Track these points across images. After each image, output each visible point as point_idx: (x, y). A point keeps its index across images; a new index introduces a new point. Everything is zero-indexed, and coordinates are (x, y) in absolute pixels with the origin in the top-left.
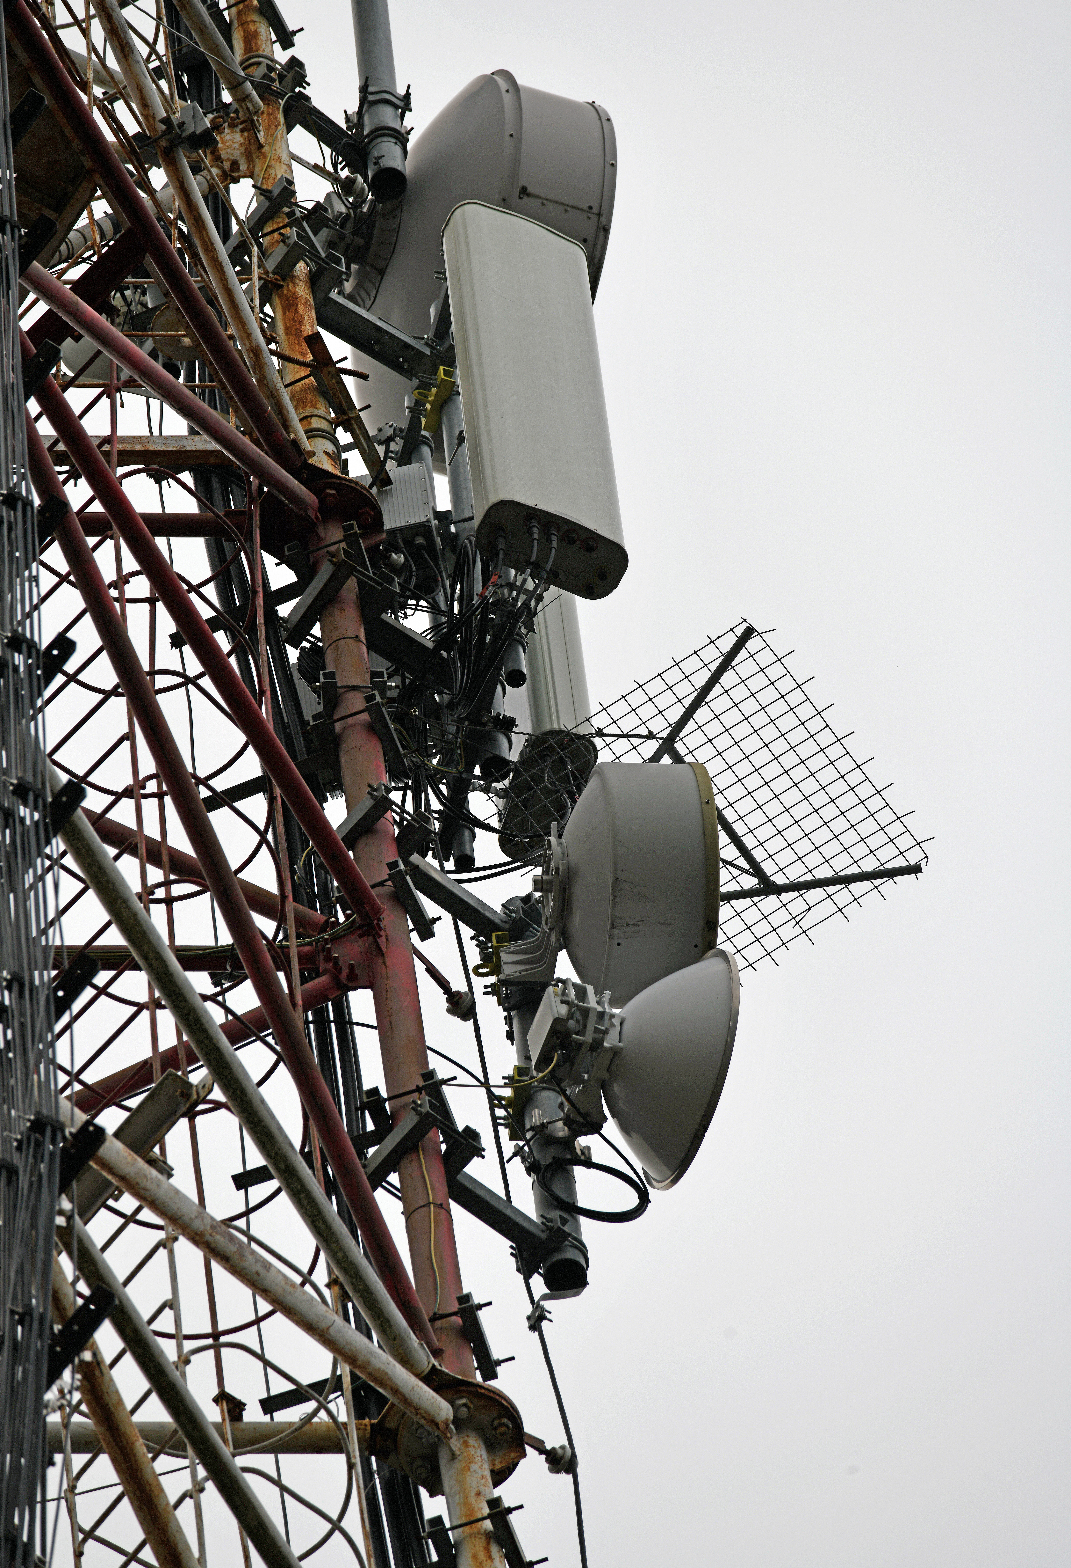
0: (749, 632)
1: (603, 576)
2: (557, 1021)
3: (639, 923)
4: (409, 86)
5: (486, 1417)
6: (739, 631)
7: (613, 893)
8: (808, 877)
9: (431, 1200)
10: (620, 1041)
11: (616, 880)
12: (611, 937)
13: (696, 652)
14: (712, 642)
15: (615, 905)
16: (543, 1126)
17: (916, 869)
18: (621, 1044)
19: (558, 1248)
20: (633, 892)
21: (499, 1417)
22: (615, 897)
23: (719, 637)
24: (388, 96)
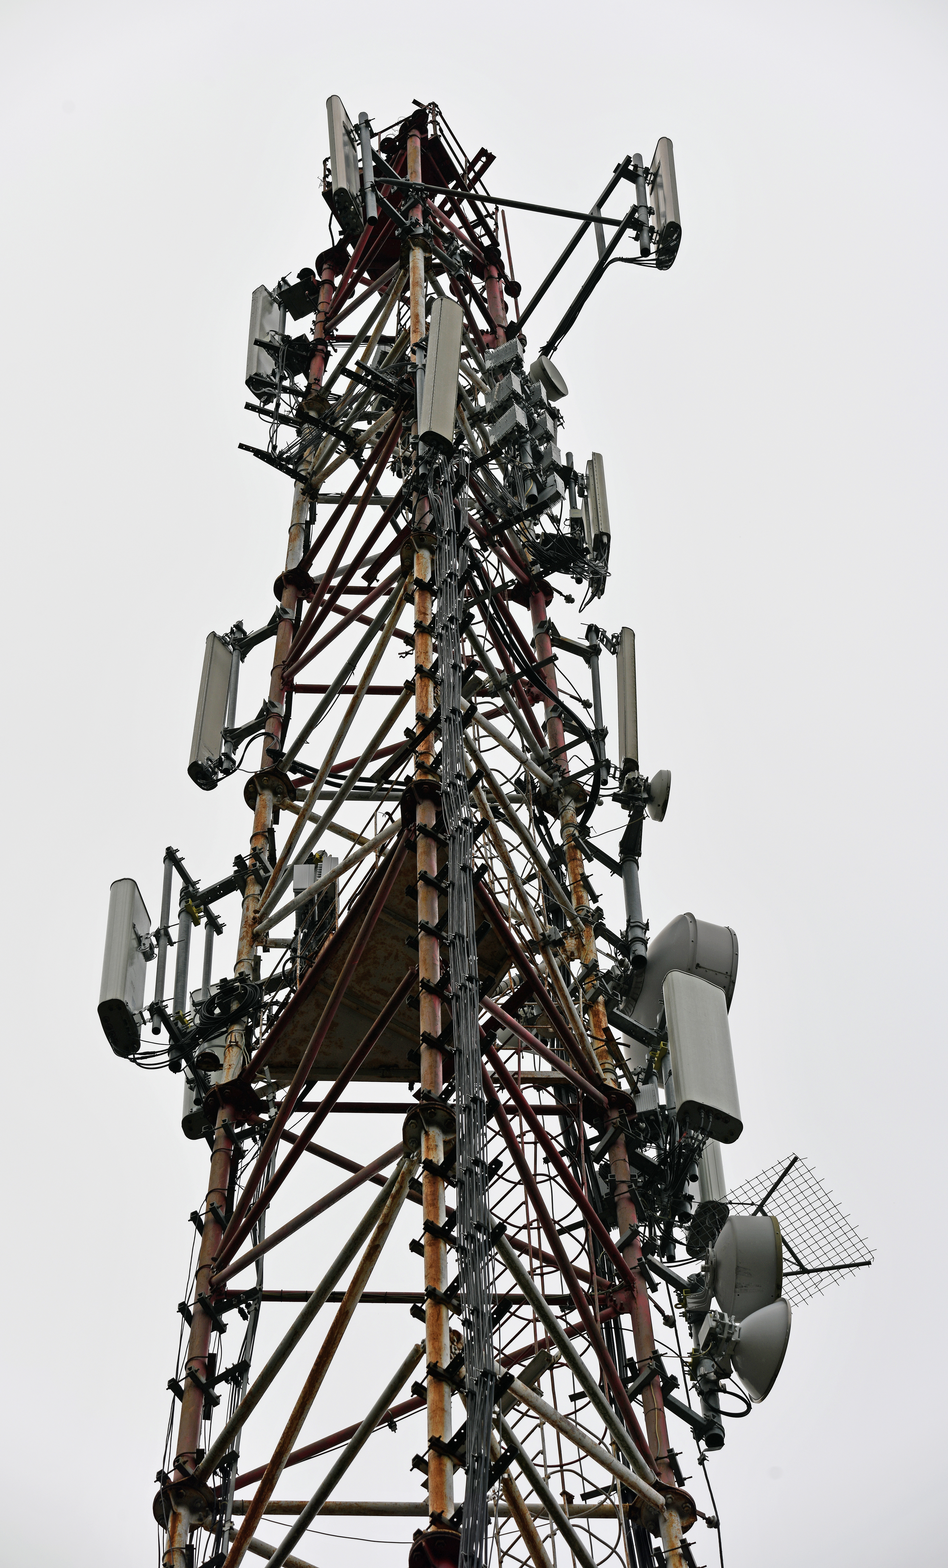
0: (796, 1159)
1: (732, 1134)
2: (711, 1329)
3: (747, 1286)
4: (648, 919)
5: (680, 1503)
6: (792, 1158)
7: (735, 1273)
8: (822, 1266)
9: (655, 1407)
10: (738, 1338)
11: (738, 1267)
12: (735, 1292)
13: (772, 1167)
14: (779, 1163)
15: (736, 1278)
16: (705, 1374)
17: (868, 1263)
19: (712, 1429)
20: (744, 1272)
21: (685, 1503)
22: (737, 1274)
23: (782, 1161)
24: (639, 924)
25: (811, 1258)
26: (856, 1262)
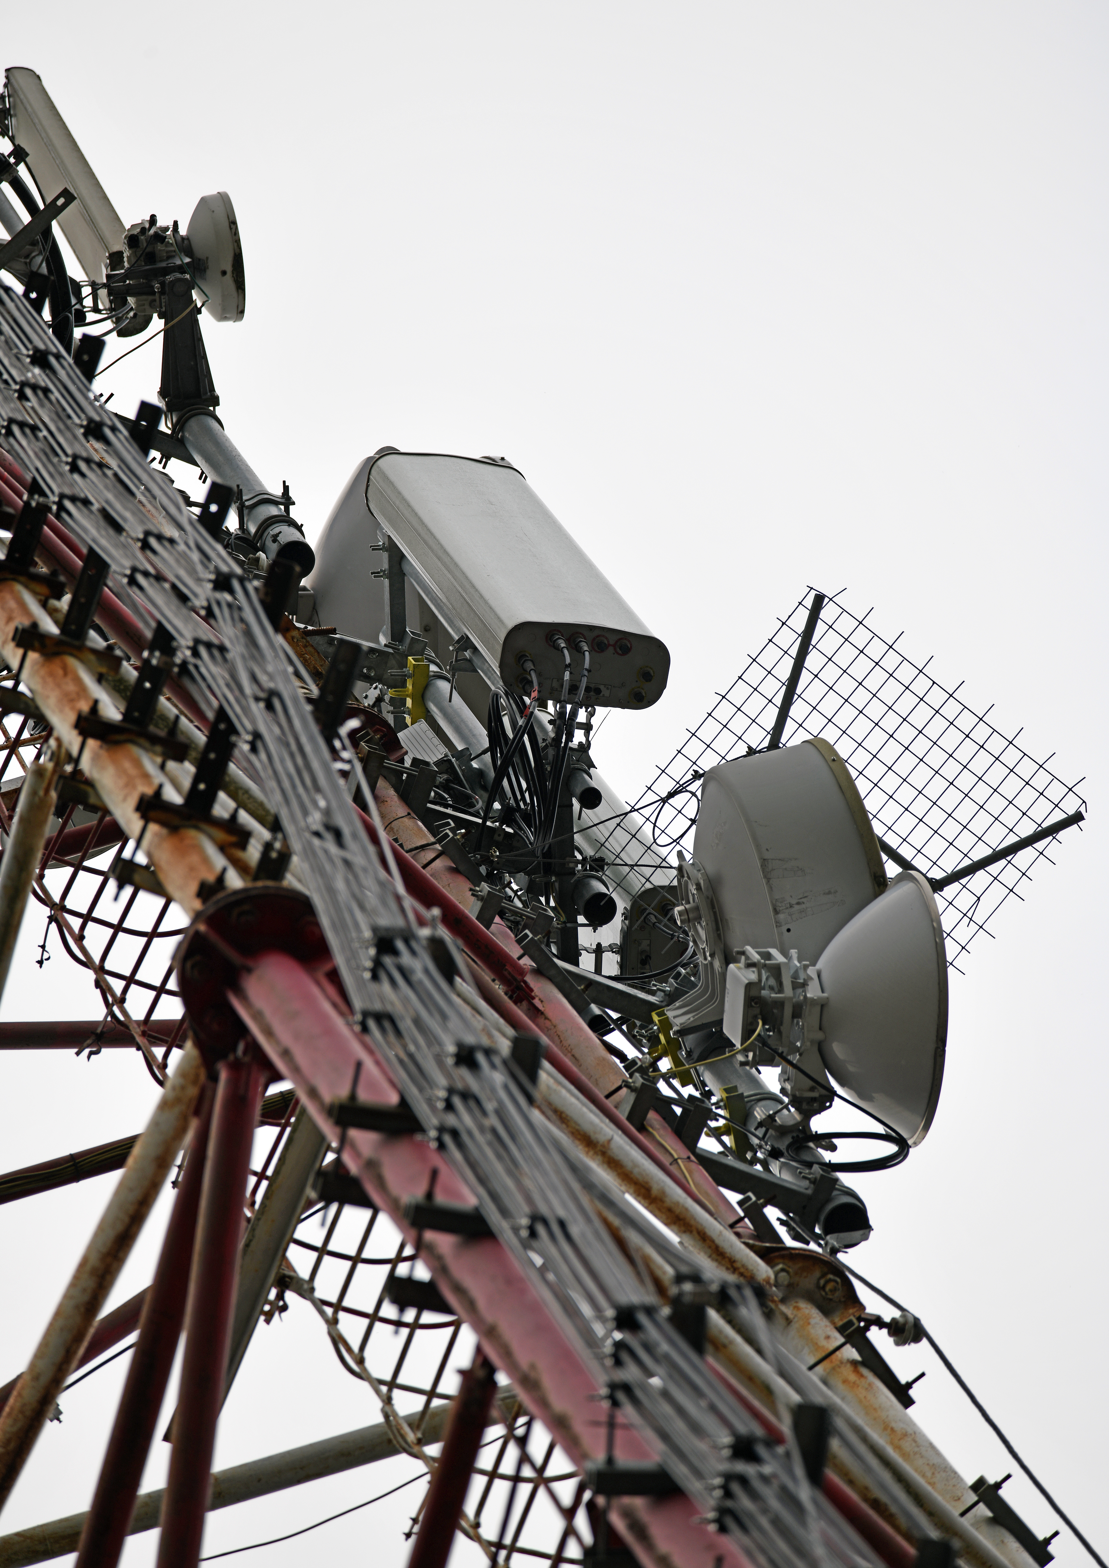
0: (819, 600)
1: (647, 676)
3: (803, 900)
4: (284, 482)
6: (809, 602)
7: (765, 877)
8: (966, 862)
9: (676, 1156)
10: (823, 991)
11: (764, 862)
12: (778, 924)
13: (770, 640)
14: (784, 624)
15: (771, 888)
16: (771, 1118)
17: (1077, 818)
18: (825, 995)
19: (829, 1200)
20: (786, 869)
21: (823, 1275)
22: (768, 880)
23: (790, 616)
24: (266, 496)
25: (935, 848)
26: (1044, 825)
